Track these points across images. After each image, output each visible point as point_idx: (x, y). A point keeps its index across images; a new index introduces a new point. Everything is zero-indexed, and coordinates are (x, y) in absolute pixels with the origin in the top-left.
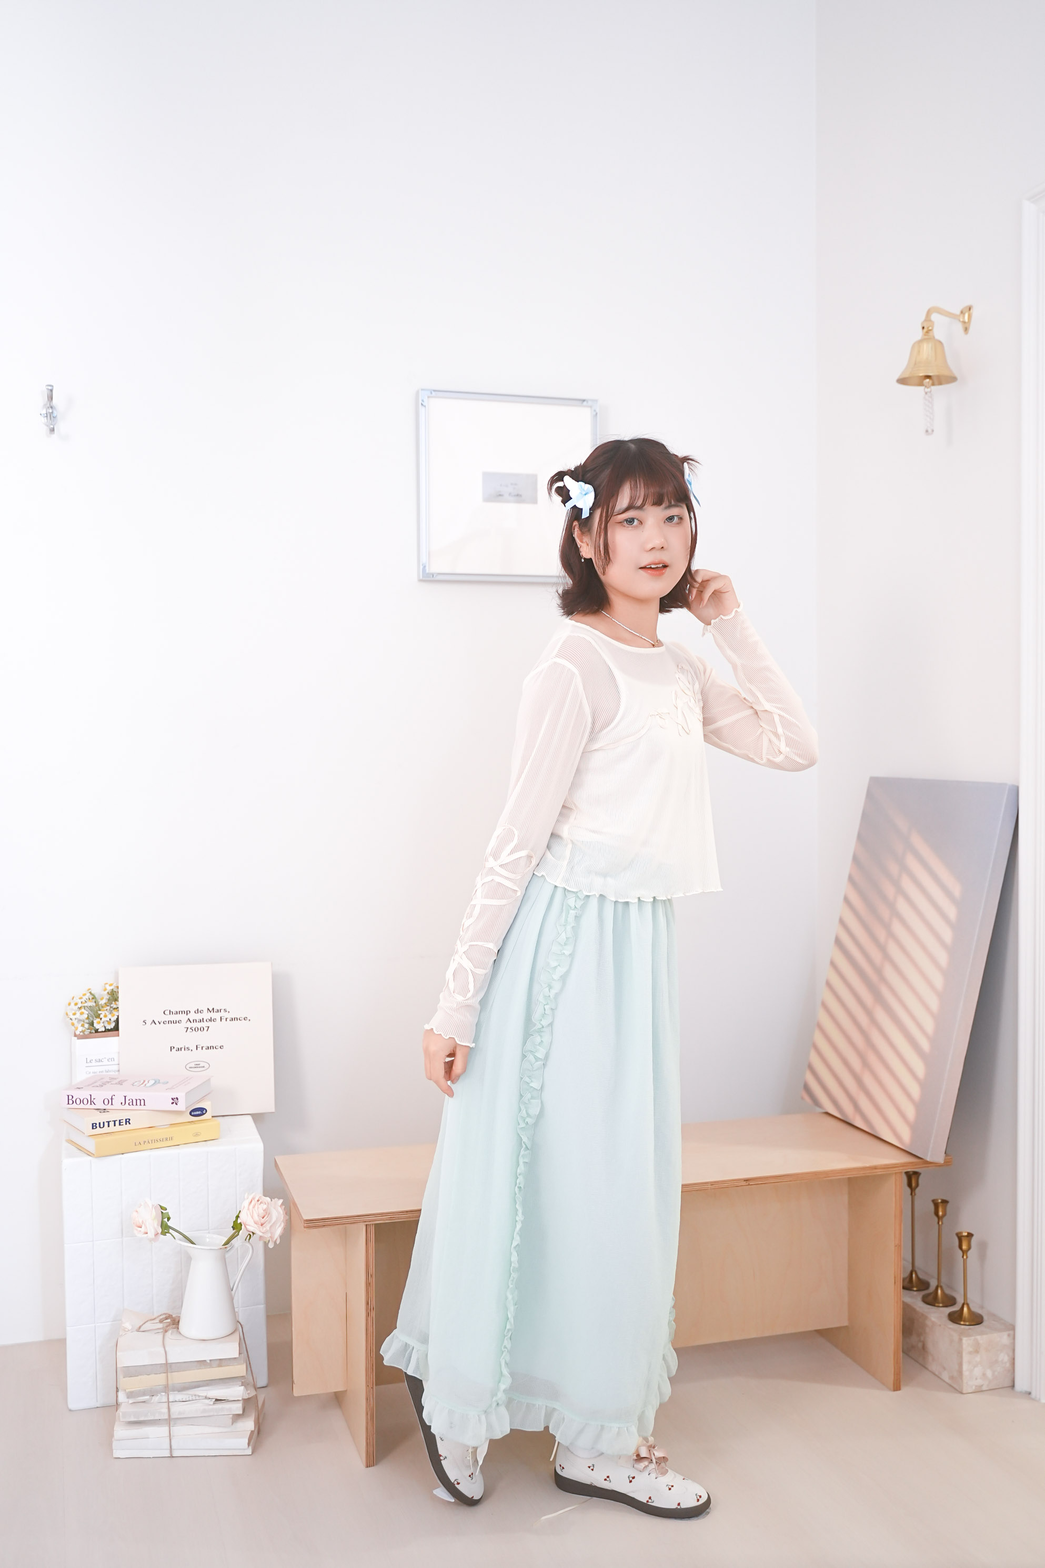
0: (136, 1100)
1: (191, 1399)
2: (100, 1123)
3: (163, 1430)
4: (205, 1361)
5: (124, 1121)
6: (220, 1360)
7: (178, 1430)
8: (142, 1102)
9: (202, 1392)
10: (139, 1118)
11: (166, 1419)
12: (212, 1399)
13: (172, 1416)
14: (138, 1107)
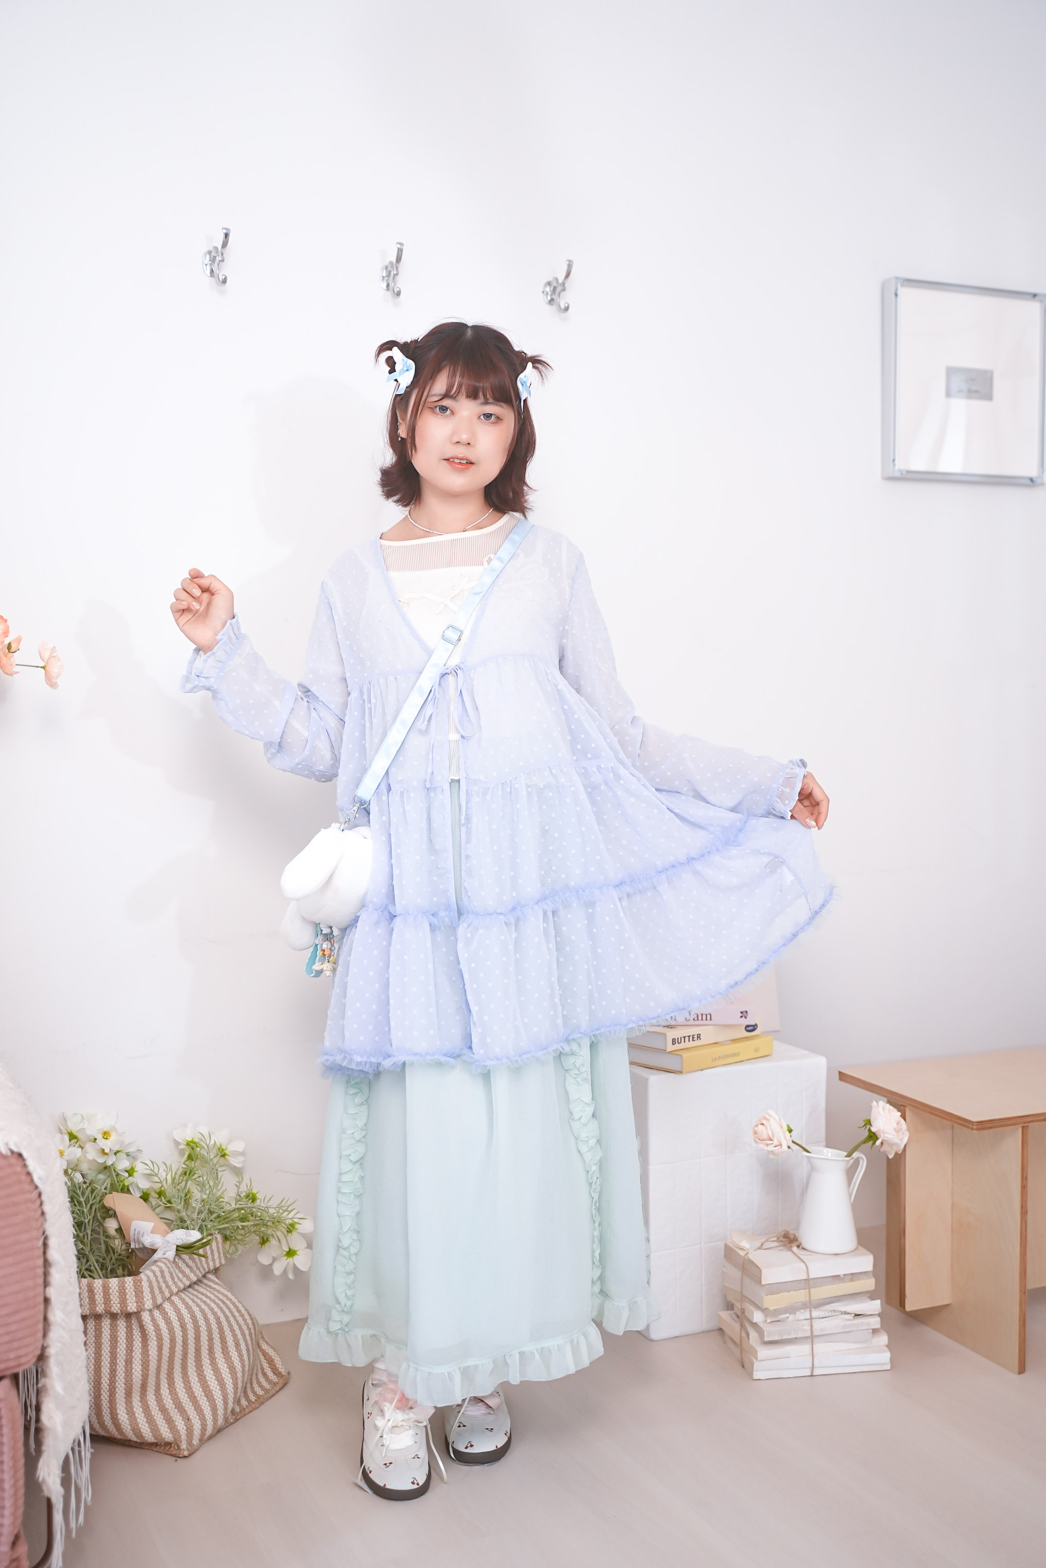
0: (702, 1015)
1: (827, 1315)
2: (678, 1038)
3: (805, 1348)
4: (839, 1276)
5: (696, 1036)
6: (852, 1274)
7: (819, 1347)
8: (709, 1017)
9: (837, 1306)
10: (708, 1034)
11: (807, 1338)
12: (852, 1314)
13: (815, 1333)
14: (704, 1022)
